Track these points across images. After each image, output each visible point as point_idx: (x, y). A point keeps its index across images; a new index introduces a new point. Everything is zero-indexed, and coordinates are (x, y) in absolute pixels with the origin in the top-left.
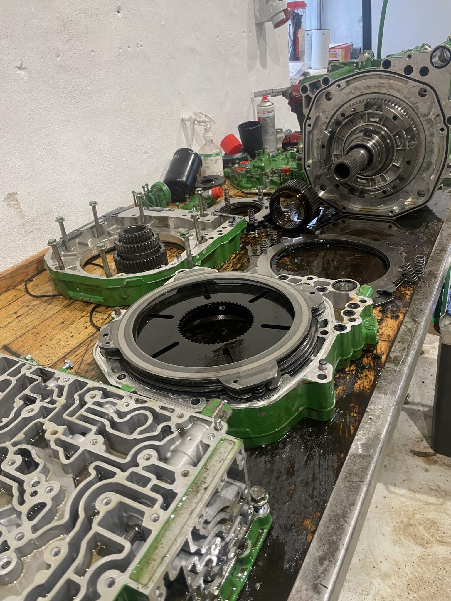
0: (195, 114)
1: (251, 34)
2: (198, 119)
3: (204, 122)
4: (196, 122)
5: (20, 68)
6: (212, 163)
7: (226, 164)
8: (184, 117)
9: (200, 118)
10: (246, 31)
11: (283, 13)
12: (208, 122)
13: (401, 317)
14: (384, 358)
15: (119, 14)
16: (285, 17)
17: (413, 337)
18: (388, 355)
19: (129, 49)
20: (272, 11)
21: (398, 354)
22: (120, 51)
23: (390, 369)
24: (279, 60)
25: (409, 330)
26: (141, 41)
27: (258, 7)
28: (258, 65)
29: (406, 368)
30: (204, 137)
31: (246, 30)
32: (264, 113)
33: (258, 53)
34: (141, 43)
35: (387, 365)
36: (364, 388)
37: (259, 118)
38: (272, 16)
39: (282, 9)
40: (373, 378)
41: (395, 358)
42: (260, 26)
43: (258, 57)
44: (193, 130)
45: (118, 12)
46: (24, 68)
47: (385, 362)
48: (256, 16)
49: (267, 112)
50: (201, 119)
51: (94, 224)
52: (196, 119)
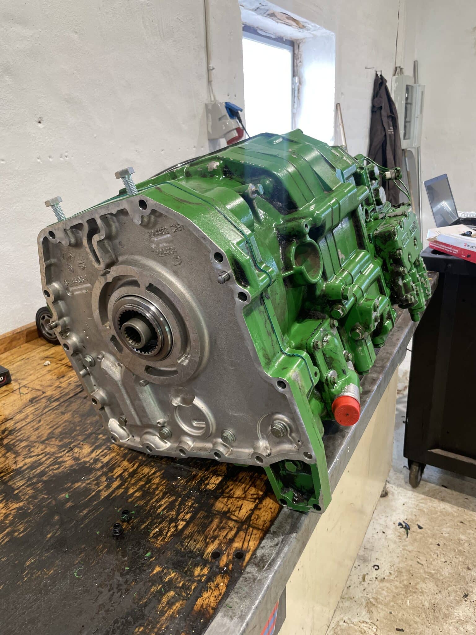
11: (235, 131)
14: (248, 556)
15: (40, 125)
16: (237, 135)
18: (254, 553)
19: (51, 160)
20: (224, 128)
21: (267, 552)
22: (39, 160)
23: (250, 575)
26: (66, 152)
27: (210, 123)
29: (271, 576)
31: (197, 145)
34: (66, 154)
36: (208, 605)
38: (224, 133)
39: (234, 127)
40: (224, 590)
41: (262, 557)
45: (40, 122)
47: (248, 563)
48: (208, 132)
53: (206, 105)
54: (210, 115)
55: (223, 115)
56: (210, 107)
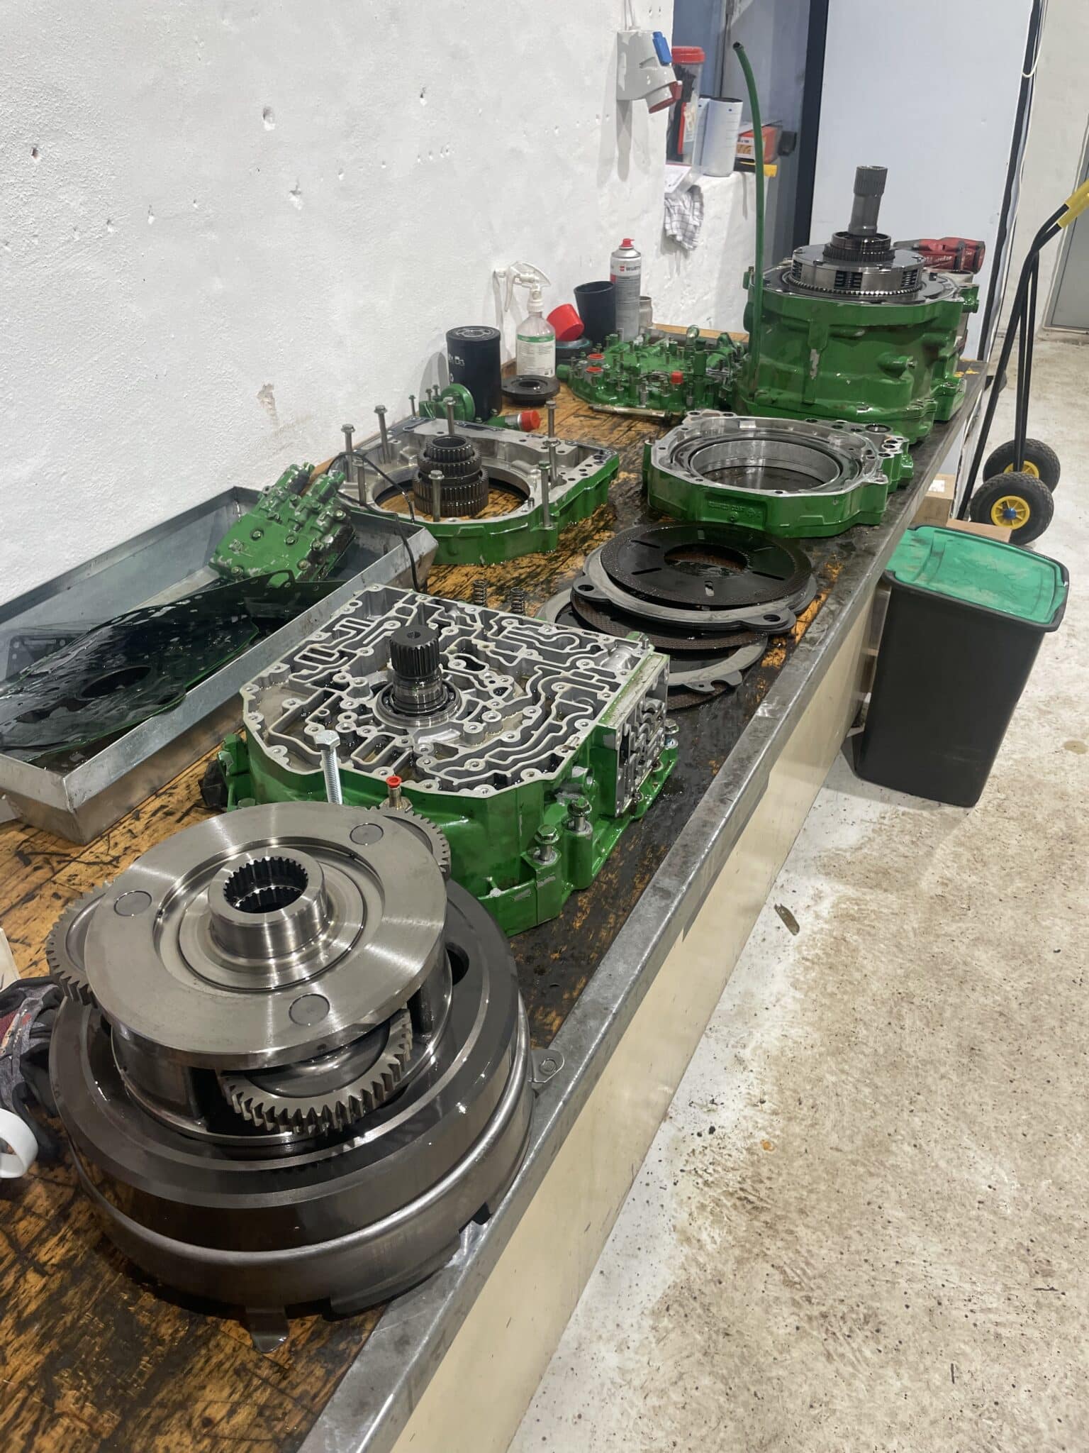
0: (517, 264)
1: (608, 119)
2: (522, 275)
3: (531, 281)
4: (517, 280)
5: (294, 193)
6: (540, 353)
7: (561, 356)
8: (497, 271)
9: (525, 273)
10: (601, 115)
11: (668, 89)
12: (538, 281)
13: (823, 597)
14: (798, 638)
15: (422, 100)
16: (671, 96)
17: (834, 620)
18: (803, 636)
19: (431, 157)
20: (649, 82)
21: (816, 635)
22: (419, 160)
23: (804, 649)
24: (649, 163)
25: (832, 612)
26: (447, 143)
27: (624, 71)
28: (615, 175)
29: (823, 649)
30: (529, 307)
31: (601, 113)
32: (622, 268)
33: (617, 153)
34: (448, 146)
35: (801, 645)
36: (773, 664)
37: (613, 277)
38: (648, 91)
39: (667, 82)
40: (784, 656)
41: (812, 638)
42: (624, 107)
43: (616, 160)
44: (510, 293)
45: (422, 96)
46: (300, 193)
47: (800, 641)
48: (618, 87)
49: (628, 269)
50: (527, 276)
51: (379, 441)
52: (518, 276)
53: (619, 36)
54: (624, 56)
55: (649, 57)
56: (626, 41)
